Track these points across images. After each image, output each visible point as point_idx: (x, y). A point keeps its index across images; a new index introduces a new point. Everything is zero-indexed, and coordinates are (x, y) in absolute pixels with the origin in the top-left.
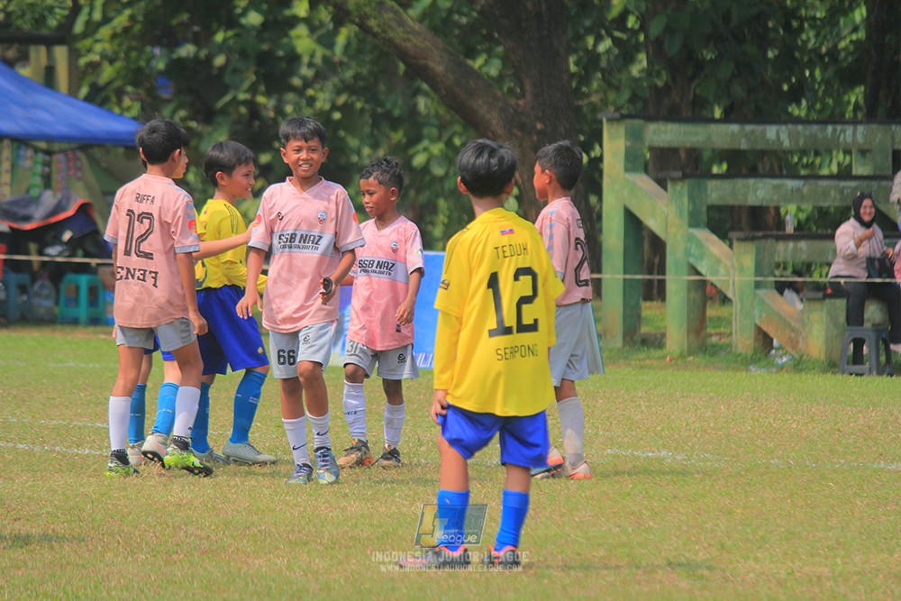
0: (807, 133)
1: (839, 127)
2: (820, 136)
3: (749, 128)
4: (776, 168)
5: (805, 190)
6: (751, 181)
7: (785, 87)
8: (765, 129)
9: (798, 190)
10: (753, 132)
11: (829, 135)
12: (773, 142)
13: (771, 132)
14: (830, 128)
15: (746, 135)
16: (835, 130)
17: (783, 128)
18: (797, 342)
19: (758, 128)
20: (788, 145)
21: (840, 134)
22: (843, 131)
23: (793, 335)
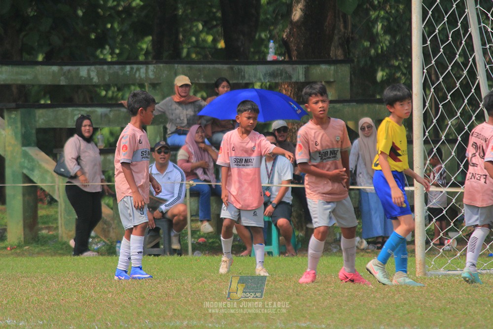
0: (111, 71)
1: (135, 66)
2: (121, 73)
3: (66, 68)
4: (88, 100)
5: (111, 115)
6: (70, 109)
7: (93, 37)
8: (78, 69)
9: (106, 115)
10: (69, 71)
11: (128, 73)
12: (85, 78)
13: (83, 71)
14: (128, 68)
15: (64, 74)
16: (132, 69)
17: (93, 68)
18: (109, 231)
19: (74, 68)
20: (97, 81)
21: (136, 73)
22: (138, 69)
23: (105, 226)
